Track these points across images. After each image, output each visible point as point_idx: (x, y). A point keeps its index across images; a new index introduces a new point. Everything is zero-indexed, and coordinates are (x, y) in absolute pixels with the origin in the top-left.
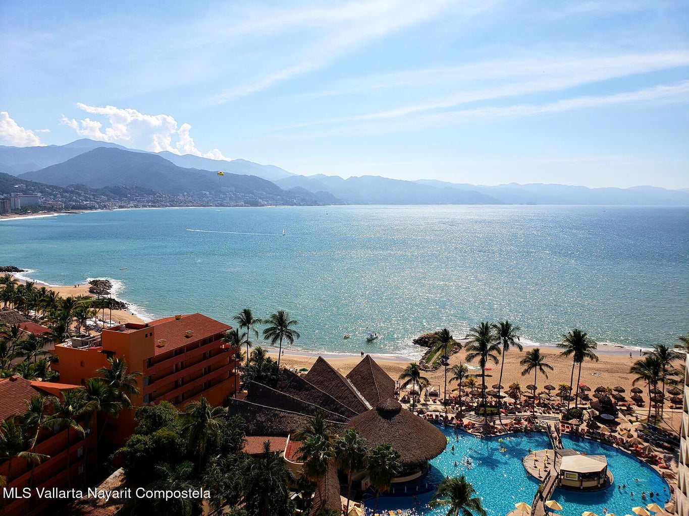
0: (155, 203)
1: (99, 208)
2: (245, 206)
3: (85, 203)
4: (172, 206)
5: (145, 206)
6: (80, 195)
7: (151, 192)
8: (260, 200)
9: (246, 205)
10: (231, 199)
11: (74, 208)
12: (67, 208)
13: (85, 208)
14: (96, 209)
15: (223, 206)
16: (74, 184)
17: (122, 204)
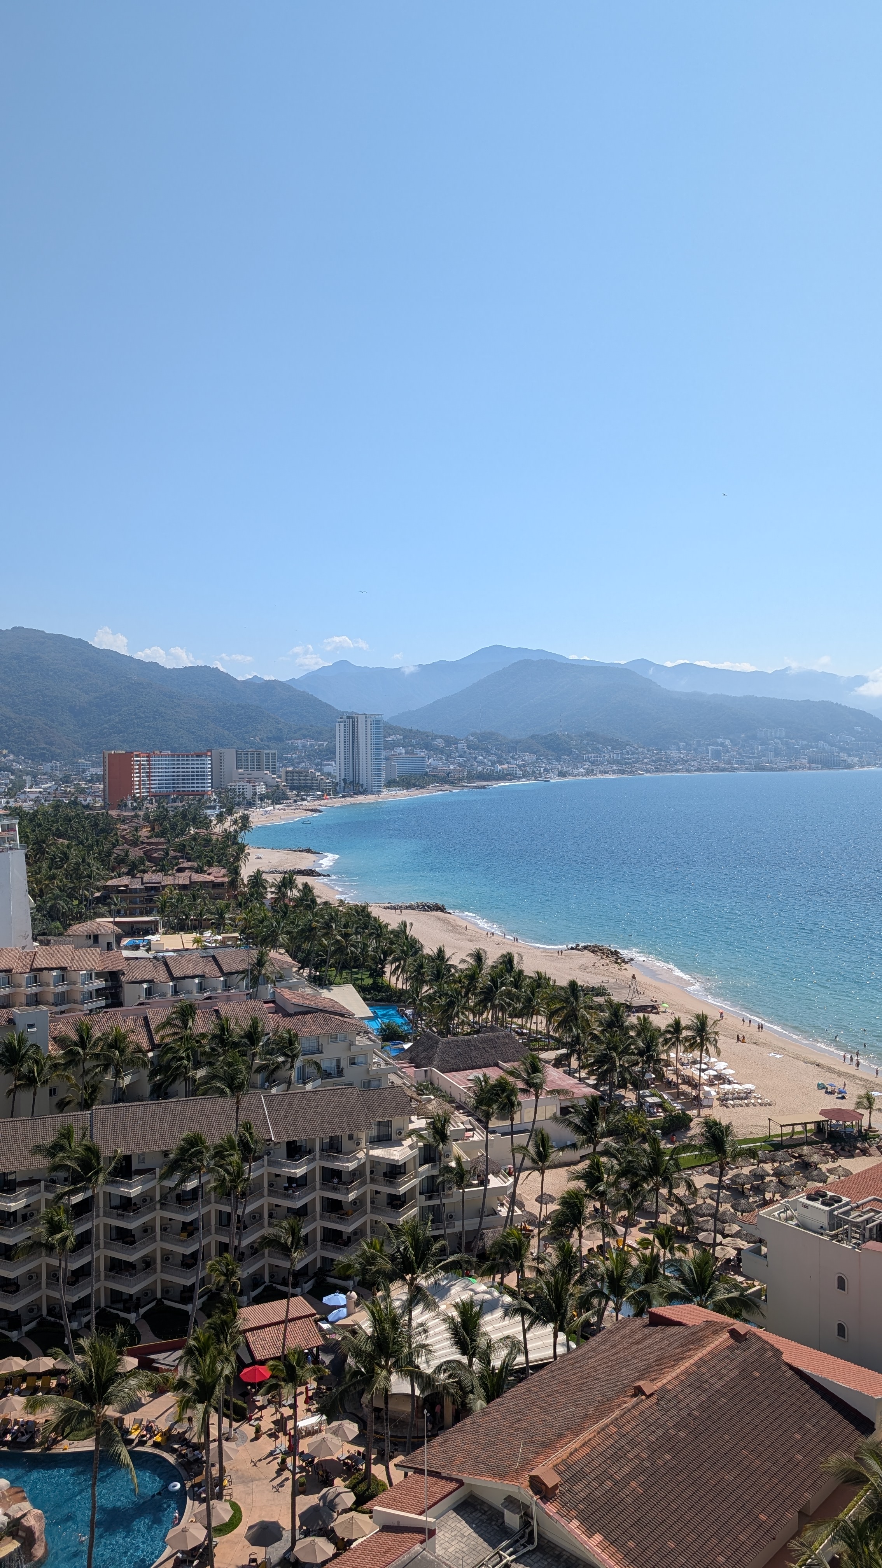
0: (625, 765)
1: (524, 776)
2: (810, 769)
3: (500, 767)
4: (657, 771)
5: (606, 772)
6: (488, 752)
7: (617, 745)
8: (841, 754)
9: (813, 765)
10: (777, 754)
11: (482, 777)
12: (471, 778)
13: (501, 777)
14: (519, 778)
15: (763, 769)
16: (478, 731)
17: (565, 769)
